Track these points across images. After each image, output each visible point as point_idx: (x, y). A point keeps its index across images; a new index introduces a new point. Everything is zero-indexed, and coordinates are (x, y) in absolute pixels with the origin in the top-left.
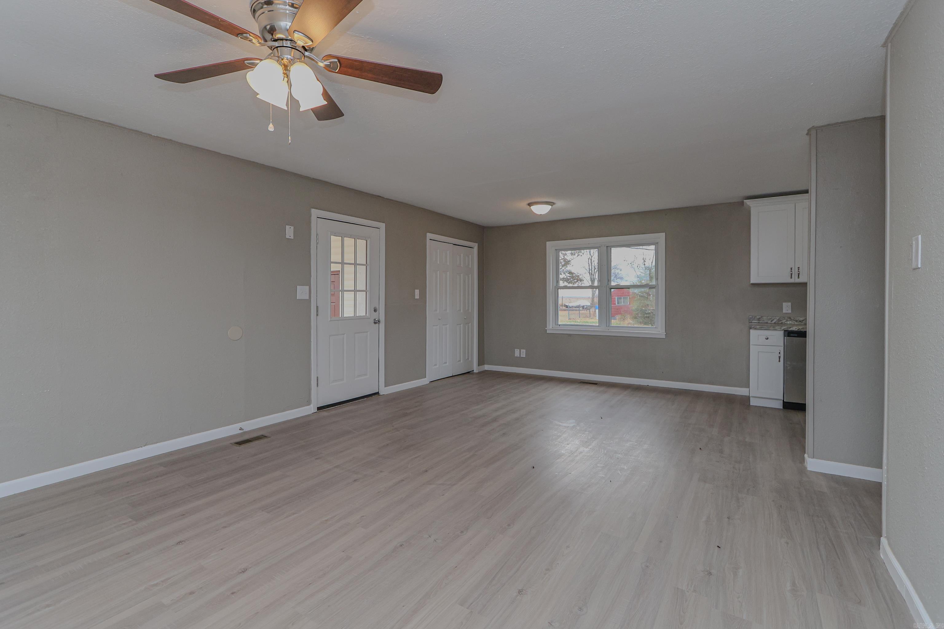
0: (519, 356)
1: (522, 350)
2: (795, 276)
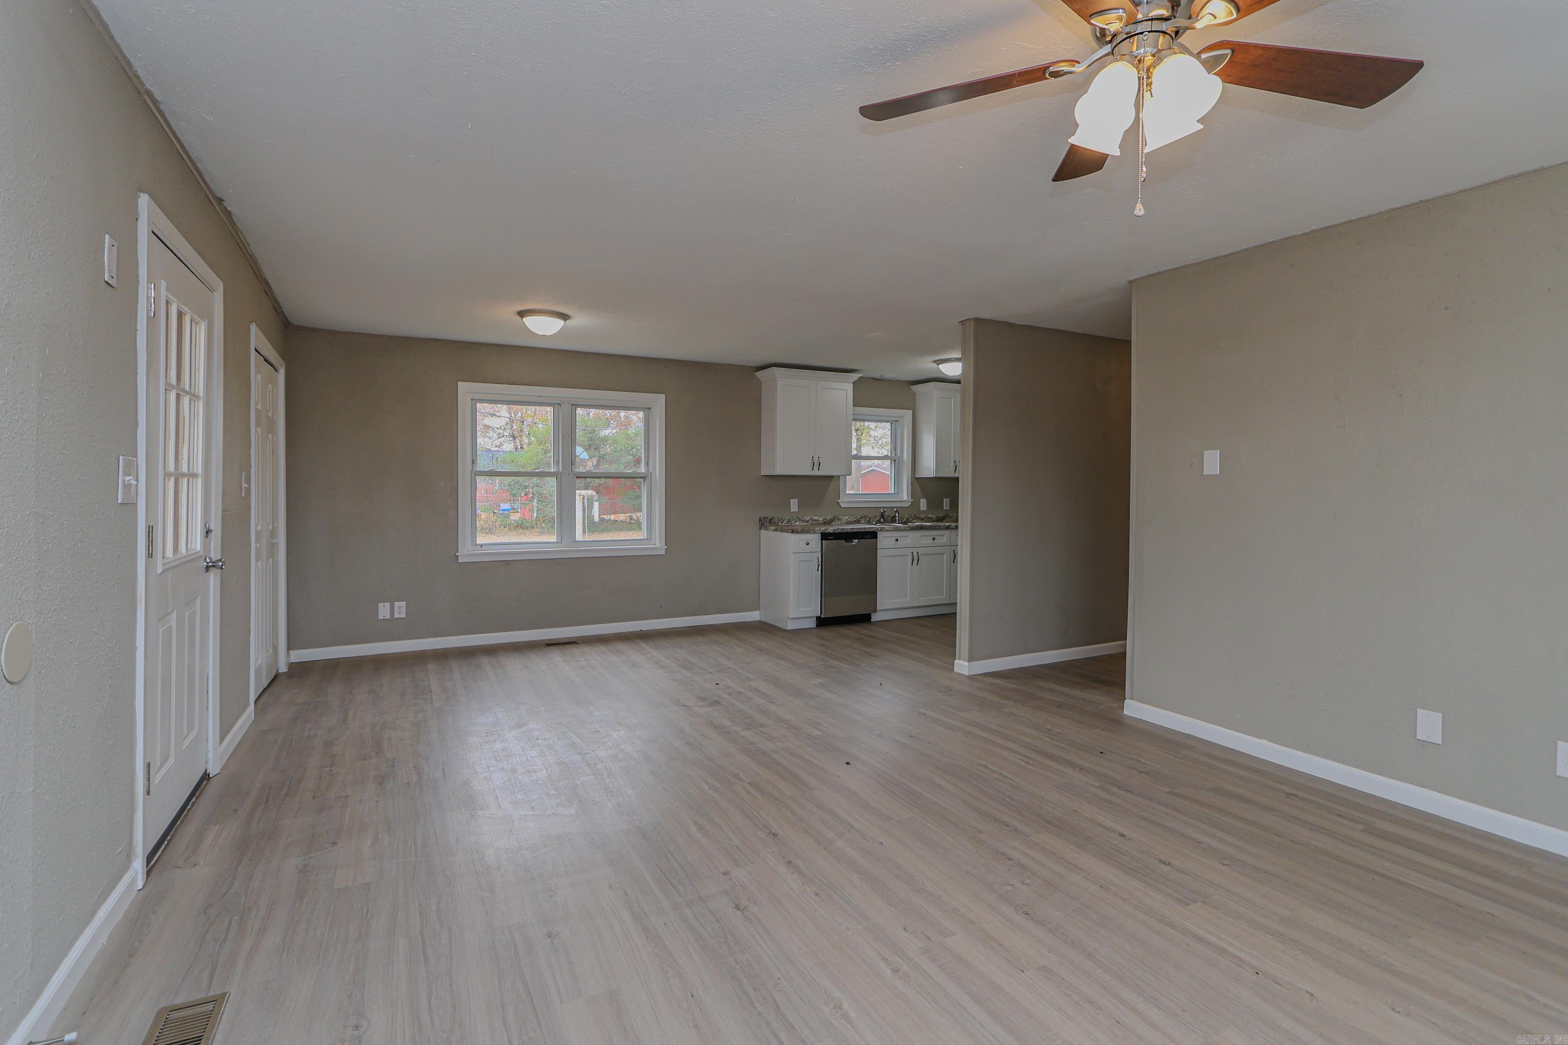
0: (388, 616)
1: (397, 604)
2: (816, 468)
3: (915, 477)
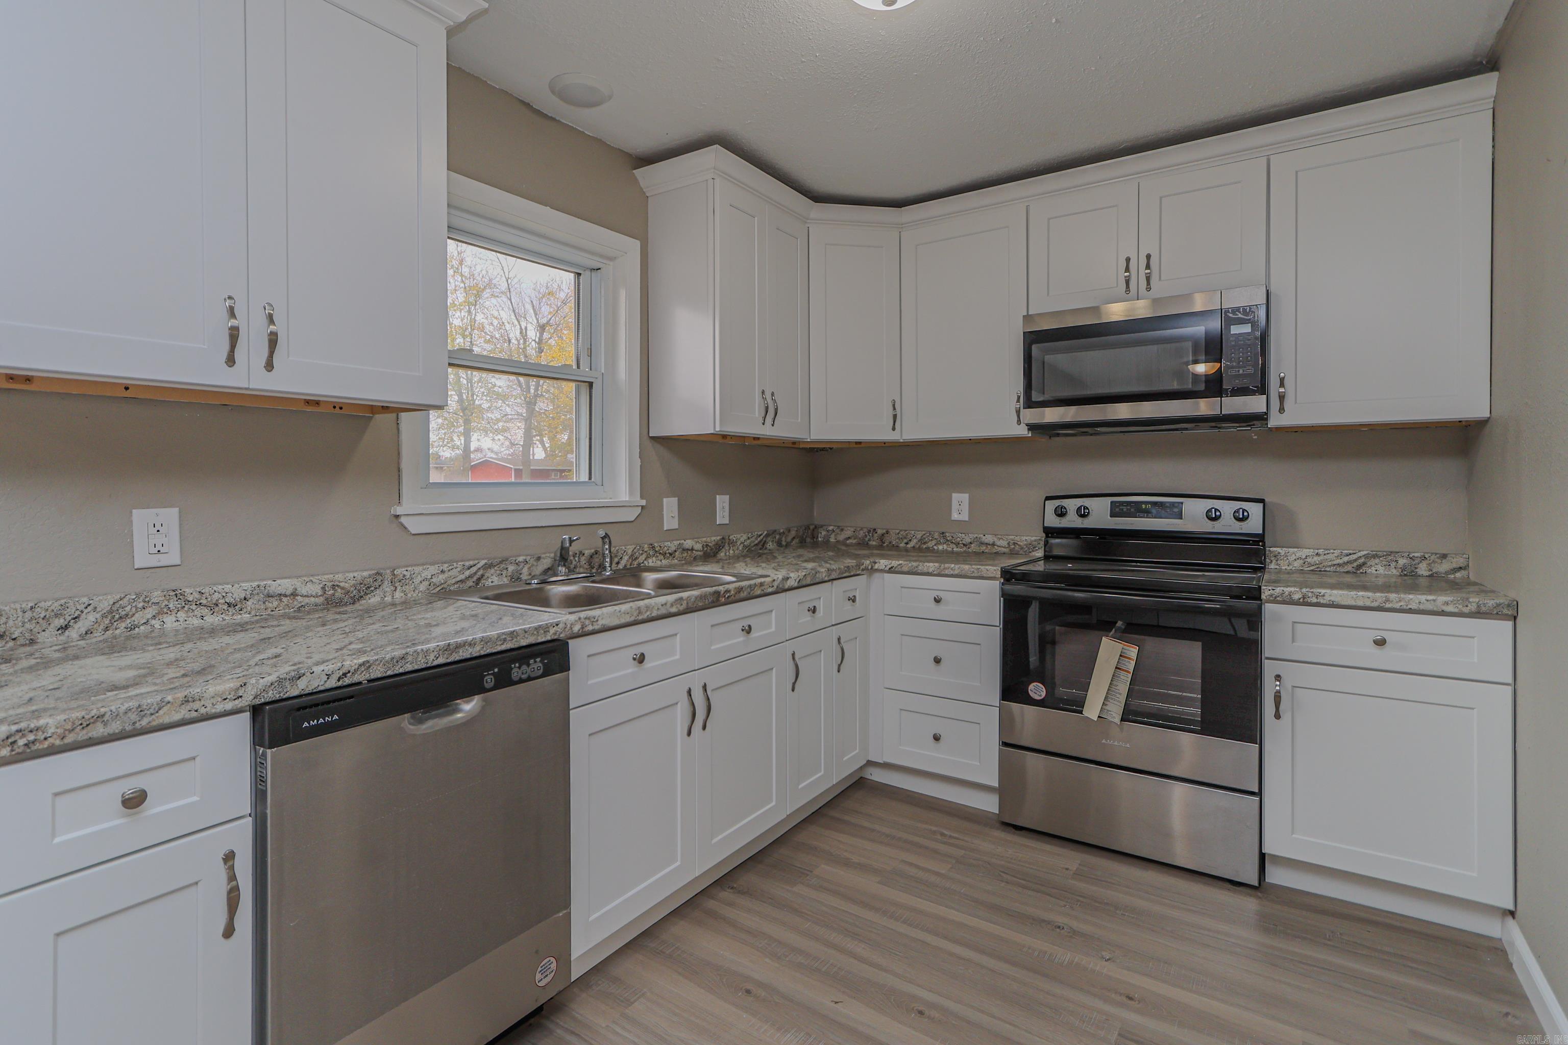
3: (650, 435)
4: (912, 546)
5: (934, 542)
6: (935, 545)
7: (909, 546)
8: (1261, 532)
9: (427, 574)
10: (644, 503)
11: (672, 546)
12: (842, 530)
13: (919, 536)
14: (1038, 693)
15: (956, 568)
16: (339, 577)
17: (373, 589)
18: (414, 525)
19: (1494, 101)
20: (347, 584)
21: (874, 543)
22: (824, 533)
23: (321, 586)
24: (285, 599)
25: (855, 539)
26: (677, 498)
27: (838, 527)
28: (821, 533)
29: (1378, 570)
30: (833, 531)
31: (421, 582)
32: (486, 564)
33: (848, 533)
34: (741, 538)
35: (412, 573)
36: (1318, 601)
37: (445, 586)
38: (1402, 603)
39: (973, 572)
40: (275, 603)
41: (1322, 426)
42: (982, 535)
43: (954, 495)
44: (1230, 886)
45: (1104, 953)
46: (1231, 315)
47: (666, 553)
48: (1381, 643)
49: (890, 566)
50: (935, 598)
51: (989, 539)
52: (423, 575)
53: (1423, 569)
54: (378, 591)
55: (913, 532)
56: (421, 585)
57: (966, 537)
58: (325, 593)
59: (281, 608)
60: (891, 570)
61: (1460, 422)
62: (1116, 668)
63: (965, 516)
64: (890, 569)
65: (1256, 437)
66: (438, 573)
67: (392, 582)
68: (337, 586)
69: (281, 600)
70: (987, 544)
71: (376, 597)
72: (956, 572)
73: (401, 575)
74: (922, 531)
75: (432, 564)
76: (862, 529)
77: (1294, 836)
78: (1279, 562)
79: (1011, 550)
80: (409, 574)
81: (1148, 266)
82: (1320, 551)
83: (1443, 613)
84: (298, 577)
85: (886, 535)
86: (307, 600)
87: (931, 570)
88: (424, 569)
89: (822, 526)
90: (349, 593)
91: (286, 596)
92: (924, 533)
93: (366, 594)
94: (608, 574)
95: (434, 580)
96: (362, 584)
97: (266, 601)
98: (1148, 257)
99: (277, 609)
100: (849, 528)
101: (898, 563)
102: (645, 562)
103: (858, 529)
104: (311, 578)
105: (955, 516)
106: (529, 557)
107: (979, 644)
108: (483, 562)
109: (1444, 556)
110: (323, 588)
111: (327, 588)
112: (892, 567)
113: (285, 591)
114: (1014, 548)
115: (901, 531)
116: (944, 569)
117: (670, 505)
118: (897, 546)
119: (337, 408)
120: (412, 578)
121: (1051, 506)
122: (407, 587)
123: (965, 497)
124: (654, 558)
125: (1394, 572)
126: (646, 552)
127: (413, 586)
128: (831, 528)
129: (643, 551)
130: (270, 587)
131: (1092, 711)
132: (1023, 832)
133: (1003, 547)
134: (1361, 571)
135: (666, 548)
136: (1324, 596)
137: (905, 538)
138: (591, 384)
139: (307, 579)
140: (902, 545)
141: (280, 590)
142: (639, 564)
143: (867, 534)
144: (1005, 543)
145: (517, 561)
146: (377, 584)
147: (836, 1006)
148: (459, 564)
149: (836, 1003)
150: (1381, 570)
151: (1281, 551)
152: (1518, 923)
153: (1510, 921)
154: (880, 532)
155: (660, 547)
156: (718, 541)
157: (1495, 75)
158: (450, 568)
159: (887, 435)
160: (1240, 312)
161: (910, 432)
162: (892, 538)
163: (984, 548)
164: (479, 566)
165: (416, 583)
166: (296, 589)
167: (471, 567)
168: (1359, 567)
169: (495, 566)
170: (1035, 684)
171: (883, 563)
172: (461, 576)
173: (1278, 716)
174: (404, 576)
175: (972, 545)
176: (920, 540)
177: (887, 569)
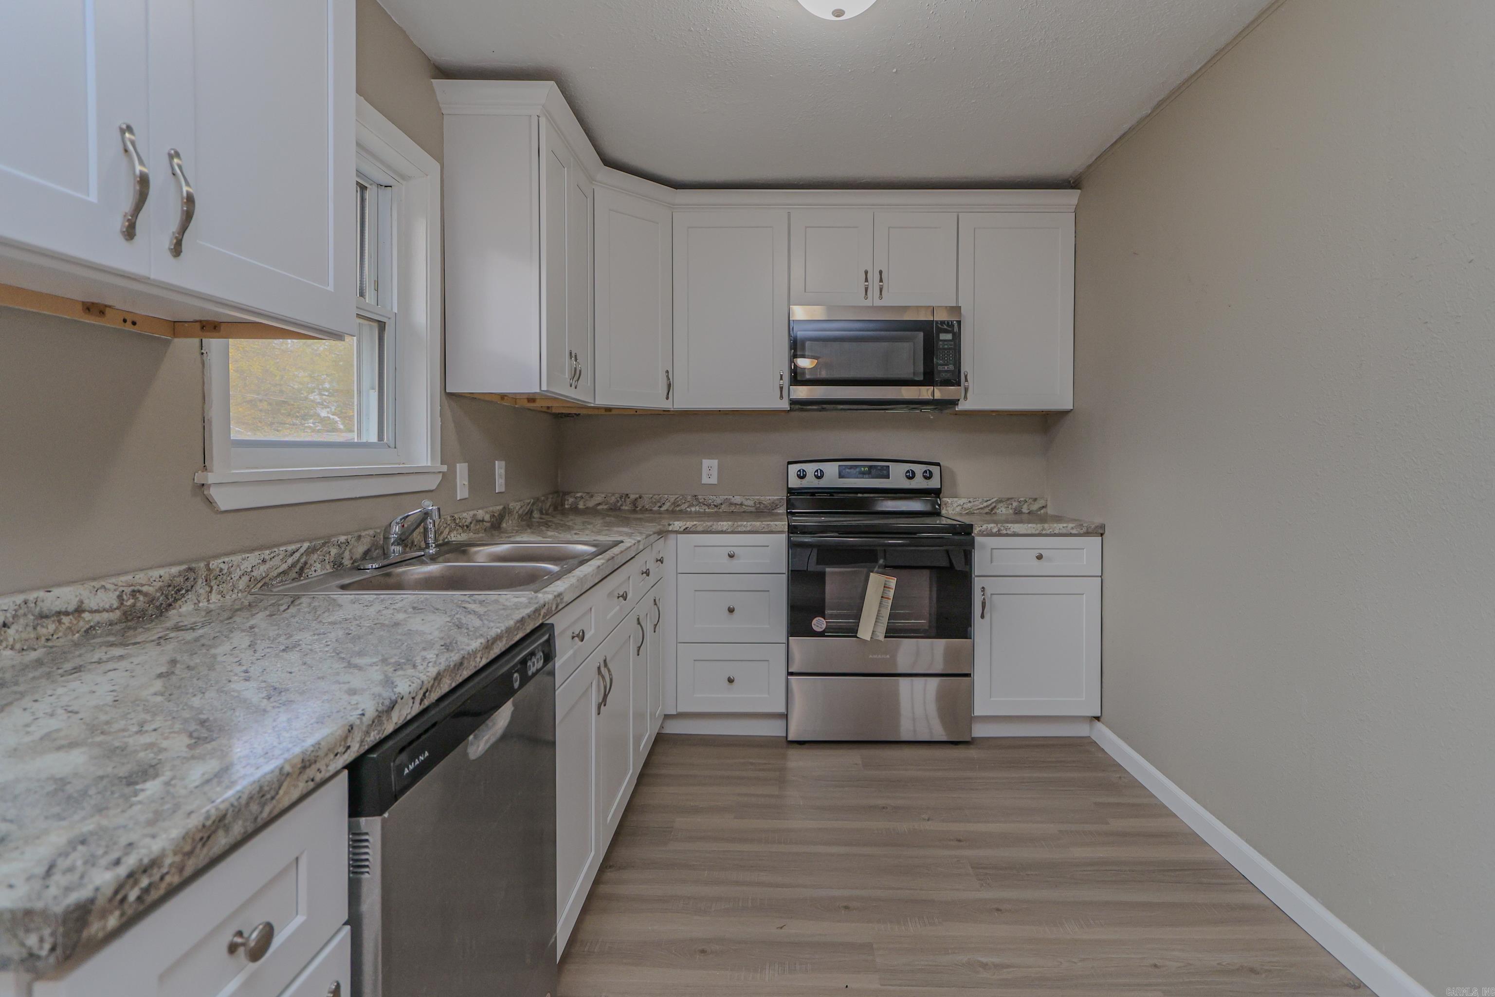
3: (447, 391)
4: (666, 509)
5: (686, 505)
6: (688, 507)
7: (664, 508)
8: (940, 487)
9: (246, 566)
10: (444, 468)
11: (467, 516)
12: (592, 496)
13: (672, 500)
14: (820, 626)
15: (748, 525)
16: (141, 577)
17: (183, 592)
18: (224, 499)
19: (1076, 208)
20: (151, 588)
21: (627, 508)
22: (571, 500)
23: (117, 593)
24: (66, 620)
25: (606, 505)
26: (467, 464)
27: (588, 493)
28: (568, 500)
29: (1003, 510)
30: (582, 497)
31: (240, 577)
32: (309, 547)
33: (598, 498)
34: (515, 506)
35: (230, 565)
36: (1007, 532)
37: (267, 580)
38: (1051, 530)
39: (764, 527)
40: (52, 627)
41: (966, 411)
42: (732, 497)
43: (704, 461)
44: (951, 746)
45: (923, 816)
46: (940, 326)
47: (464, 526)
48: (1040, 557)
49: (685, 527)
50: (729, 554)
51: (738, 499)
52: (242, 568)
53: (1025, 509)
54: (190, 595)
55: (666, 496)
56: (241, 582)
57: (717, 499)
58: (122, 604)
59: (60, 634)
60: (686, 531)
61: (1043, 411)
62: (882, 597)
63: (714, 480)
64: (684, 530)
65: (932, 417)
66: (259, 563)
67: (206, 581)
68: (139, 591)
69: (60, 622)
70: (736, 504)
71: (188, 603)
72: (748, 529)
73: (218, 570)
74: (675, 495)
75: (252, 550)
76: (613, 494)
77: (992, 699)
78: (948, 508)
79: (756, 509)
80: (227, 567)
81: (881, 281)
82: (971, 500)
83: (1071, 535)
84: (82, 581)
85: (639, 500)
86: (97, 617)
87: (724, 529)
88: (243, 559)
89: (569, 493)
90: (154, 601)
91: (67, 614)
92: (677, 496)
93: (176, 600)
94: (431, 551)
95: (254, 574)
96: (170, 586)
97: (38, 624)
98: (881, 272)
99: (55, 637)
100: (600, 494)
101: (692, 523)
102: (449, 537)
103: (610, 495)
104: (103, 583)
105: (705, 480)
106: (350, 537)
107: (768, 591)
108: (306, 545)
109: (1035, 500)
110: (120, 597)
111: (125, 597)
112: (686, 528)
113: (66, 606)
114: (759, 507)
115: (654, 495)
116: (737, 527)
117: (462, 470)
118: (651, 510)
119: (129, 322)
120: (230, 573)
121: (794, 469)
122: (224, 585)
123: (715, 463)
124: (455, 532)
125: (1011, 511)
126: (449, 525)
127: (231, 584)
128: (579, 495)
129: (446, 523)
130: (43, 601)
131: (865, 632)
132: (807, 745)
133: (749, 506)
134: (994, 512)
135: (464, 520)
136: (1010, 528)
137: (659, 502)
138: (382, 326)
139: (97, 584)
140: (656, 508)
141: (59, 606)
142: (444, 540)
143: (619, 499)
144: (751, 503)
145: (339, 542)
146: (189, 584)
147: (783, 930)
148: (281, 549)
149: (781, 928)
150: (1004, 510)
151: (948, 500)
152: (1103, 723)
153: (1099, 725)
154: (633, 497)
155: (460, 519)
156: (501, 510)
157: (1078, 192)
158: (272, 555)
159: (660, 403)
160: (945, 324)
161: (681, 401)
162: (646, 502)
163: (734, 508)
164: (302, 550)
165: (236, 578)
166: (82, 602)
167: (294, 552)
168: (992, 509)
169: (318, 550)
170: (817, 619)
171: (677, 525)
172: (284, 565)
173: (982, 616)
174: (221, 570)
175: (723, 506)
176: (674, 503)
177: (682, 529)
